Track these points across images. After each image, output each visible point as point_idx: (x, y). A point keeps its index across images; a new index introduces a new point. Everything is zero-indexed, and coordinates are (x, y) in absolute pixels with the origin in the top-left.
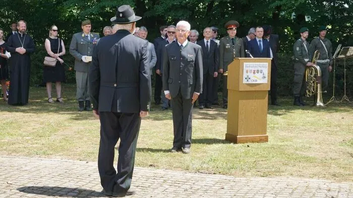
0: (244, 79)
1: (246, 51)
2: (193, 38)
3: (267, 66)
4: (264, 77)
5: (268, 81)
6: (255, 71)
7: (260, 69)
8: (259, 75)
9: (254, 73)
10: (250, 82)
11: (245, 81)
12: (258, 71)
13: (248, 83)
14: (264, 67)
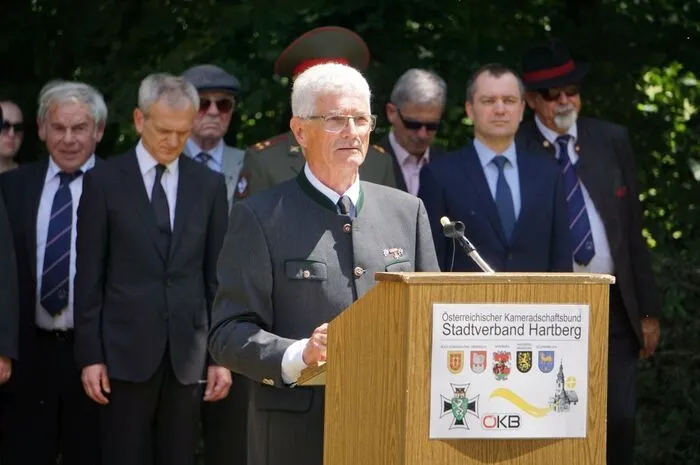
0: (436, 406)
1: (445, 221)
2: (69, 136)
3: (585, 324)
4: (567, 399)
5: (591, 424)
6: (503, 357)
7: (536, 344)
8: (536, 386)
9: (501, 370)
10: (474, 429)
11: (441, 426)
12: (524, 361)
13: (459, 433)
14: (565, 331)
